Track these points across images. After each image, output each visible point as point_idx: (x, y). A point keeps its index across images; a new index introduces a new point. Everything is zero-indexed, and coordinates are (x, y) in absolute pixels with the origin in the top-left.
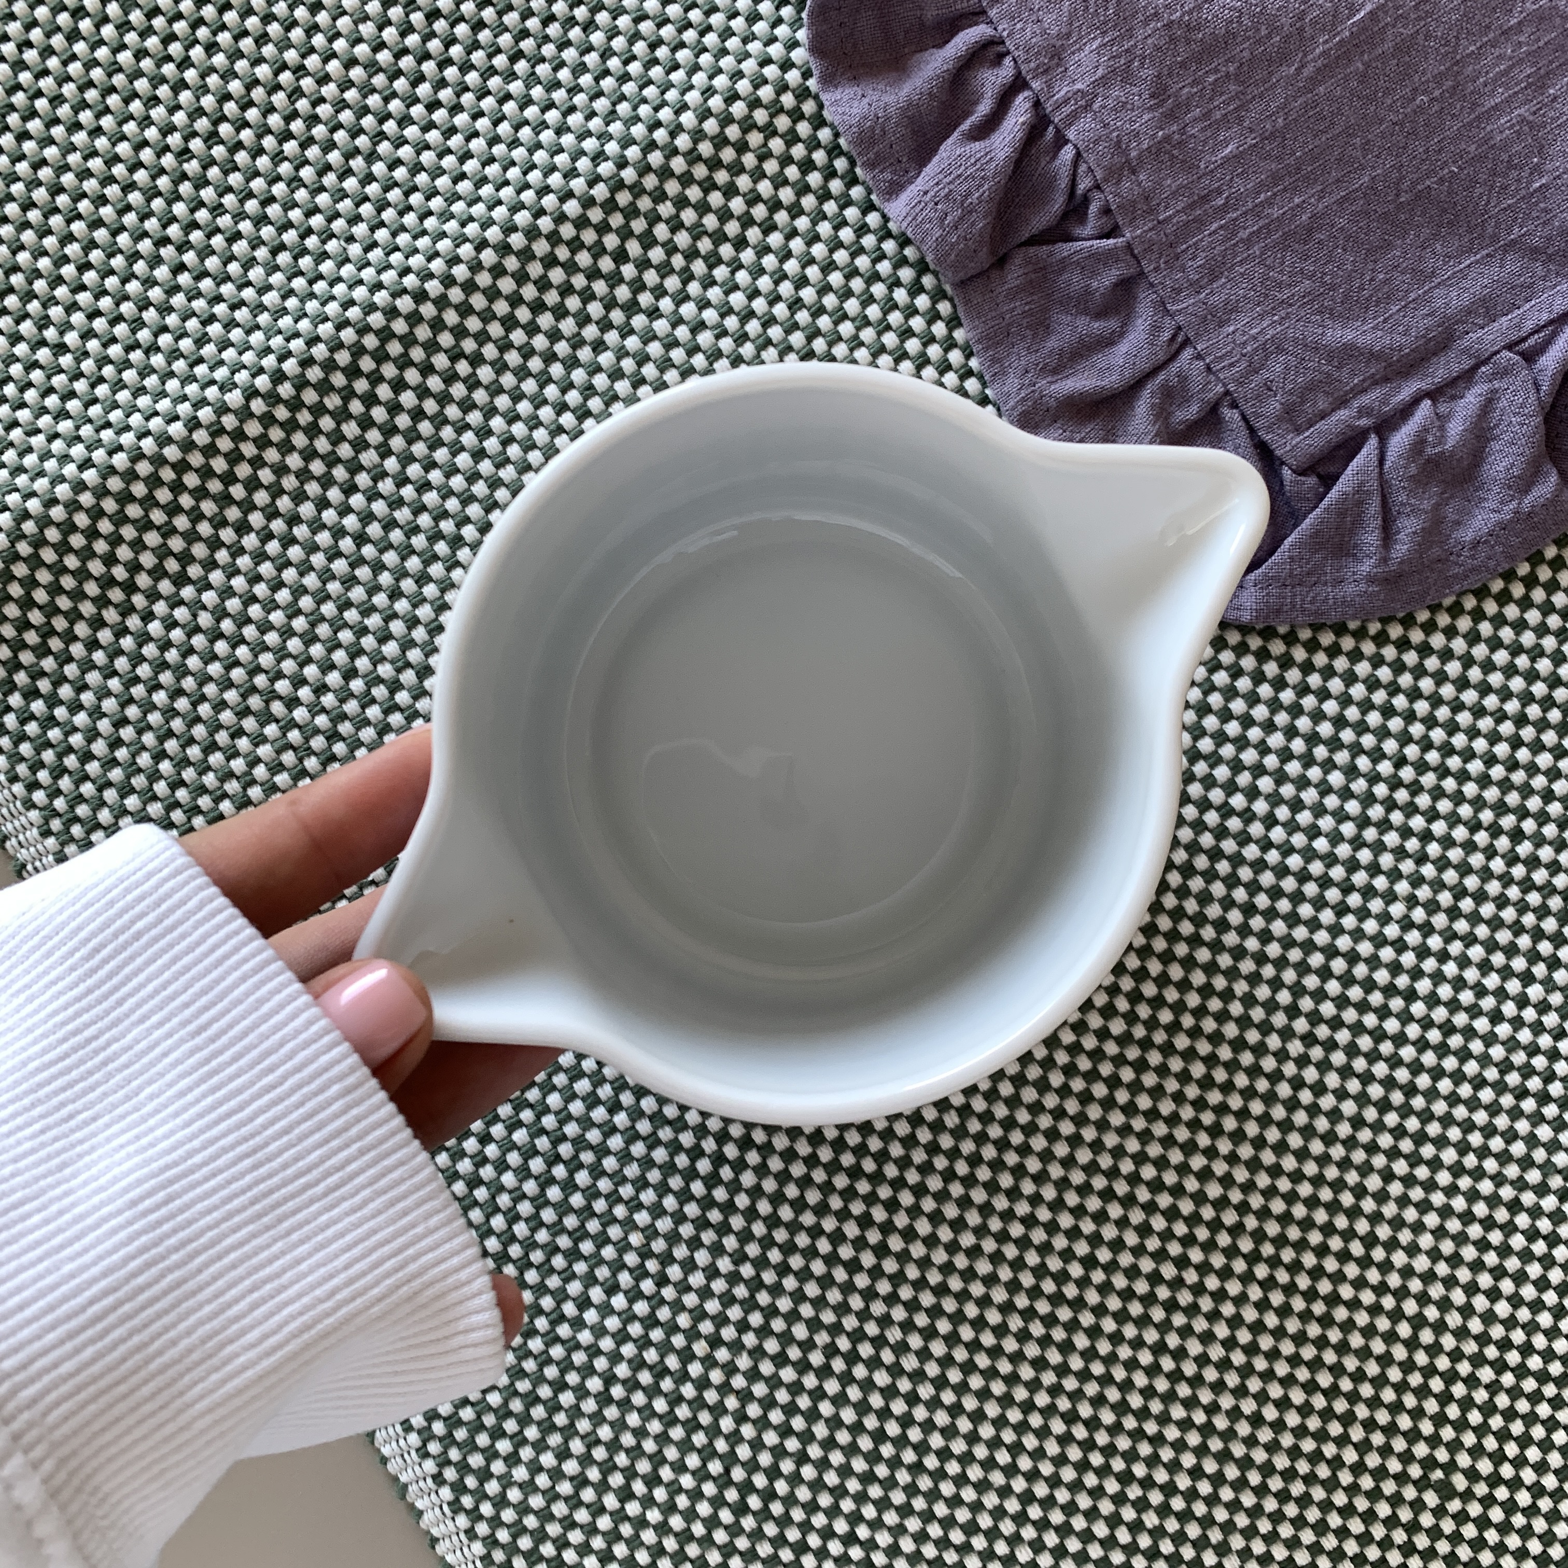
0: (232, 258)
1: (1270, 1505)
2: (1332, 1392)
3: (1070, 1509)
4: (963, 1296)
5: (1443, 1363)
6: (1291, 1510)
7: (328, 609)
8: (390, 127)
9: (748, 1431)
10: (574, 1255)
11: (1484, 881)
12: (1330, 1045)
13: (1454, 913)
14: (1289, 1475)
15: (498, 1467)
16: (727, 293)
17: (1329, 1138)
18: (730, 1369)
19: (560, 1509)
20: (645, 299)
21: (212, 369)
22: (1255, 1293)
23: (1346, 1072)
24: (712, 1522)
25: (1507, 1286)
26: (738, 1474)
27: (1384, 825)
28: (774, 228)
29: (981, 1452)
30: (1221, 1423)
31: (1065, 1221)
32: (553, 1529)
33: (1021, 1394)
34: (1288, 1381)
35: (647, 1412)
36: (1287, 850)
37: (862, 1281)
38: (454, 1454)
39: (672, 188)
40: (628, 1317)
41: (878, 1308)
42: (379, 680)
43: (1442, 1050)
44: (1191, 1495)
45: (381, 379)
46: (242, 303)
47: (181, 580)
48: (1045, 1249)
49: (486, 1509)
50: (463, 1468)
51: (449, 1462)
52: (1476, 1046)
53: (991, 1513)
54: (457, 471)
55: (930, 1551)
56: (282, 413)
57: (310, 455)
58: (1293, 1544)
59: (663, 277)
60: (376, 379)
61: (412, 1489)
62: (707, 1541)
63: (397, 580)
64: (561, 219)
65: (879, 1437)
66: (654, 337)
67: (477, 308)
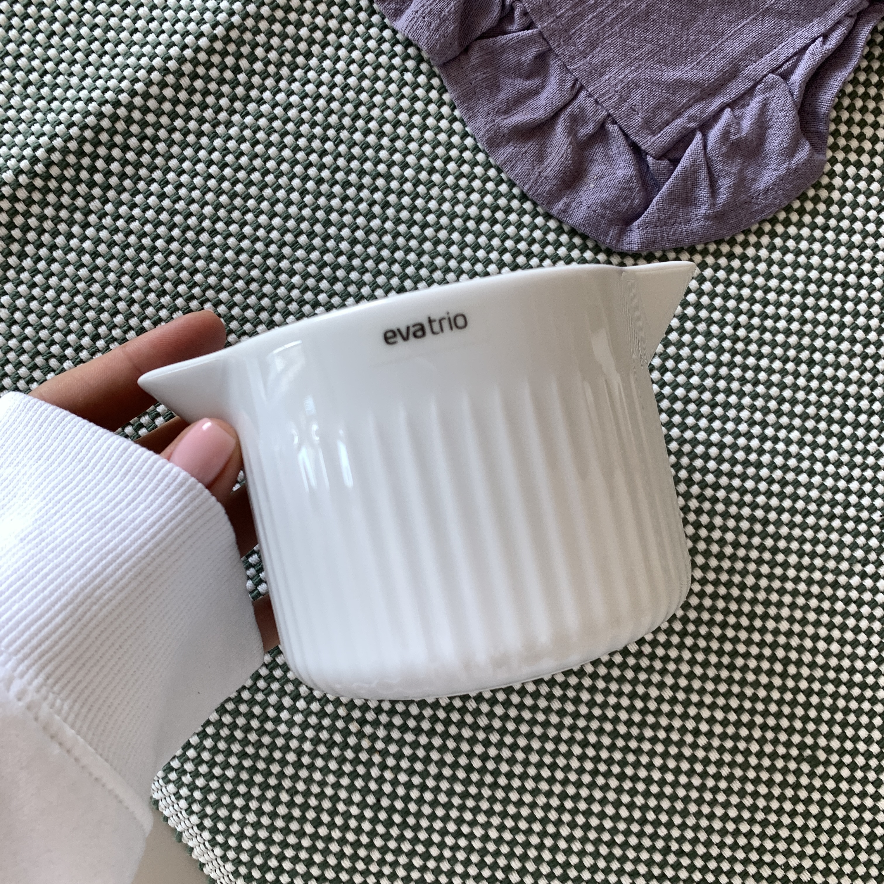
1: (710, 783)
2: (740, 710)
3: (590, 800)
5: (803, 685)
6: (723, 784)
7: (79, 299)
9: (388, 775)
10: (270, 679)
11: (795, 392)
12: (714, 500)
13: (779, 413)
14: (720, 763)
15: (237, 815)
16: (303, 85)
17: (720, 556)
18: (374, 738)
19: (278, 837)
20: (254, 93)
22: (687, 655)
23: (725, 515)
24: (373, 834)
25: (836, 634)
26: (385, 802)
27: (732, 365)
28: (327, 44)
29: (532, 771)
30: (675, 736)
32: (275, 850)
33: (552, 733)
34: (713, 707)
35: (325, 770)
36: (675, 386)
38: (209, 810)
39: (263, 25)
42: (114, 339)
43: (782, 496)
44: (662, 783)
45: (98, 157)
46: (8, 119)
49: (232, 842)
50: (215, 818)
51: (206, 816)
52: (802, 492)
53: (542, 808)
54: (149, 207)
55: (507, 836)
56: (38, 182)
57: (59, 207)
58: (726, 805)
59: (264, 79)
60: (95, 157)
61: (185, 835)
62: (370, 846)
63: (119, 277)
64: (197, 50)
65: (469, 769)
66: (262, 116)
67: (152, 108)
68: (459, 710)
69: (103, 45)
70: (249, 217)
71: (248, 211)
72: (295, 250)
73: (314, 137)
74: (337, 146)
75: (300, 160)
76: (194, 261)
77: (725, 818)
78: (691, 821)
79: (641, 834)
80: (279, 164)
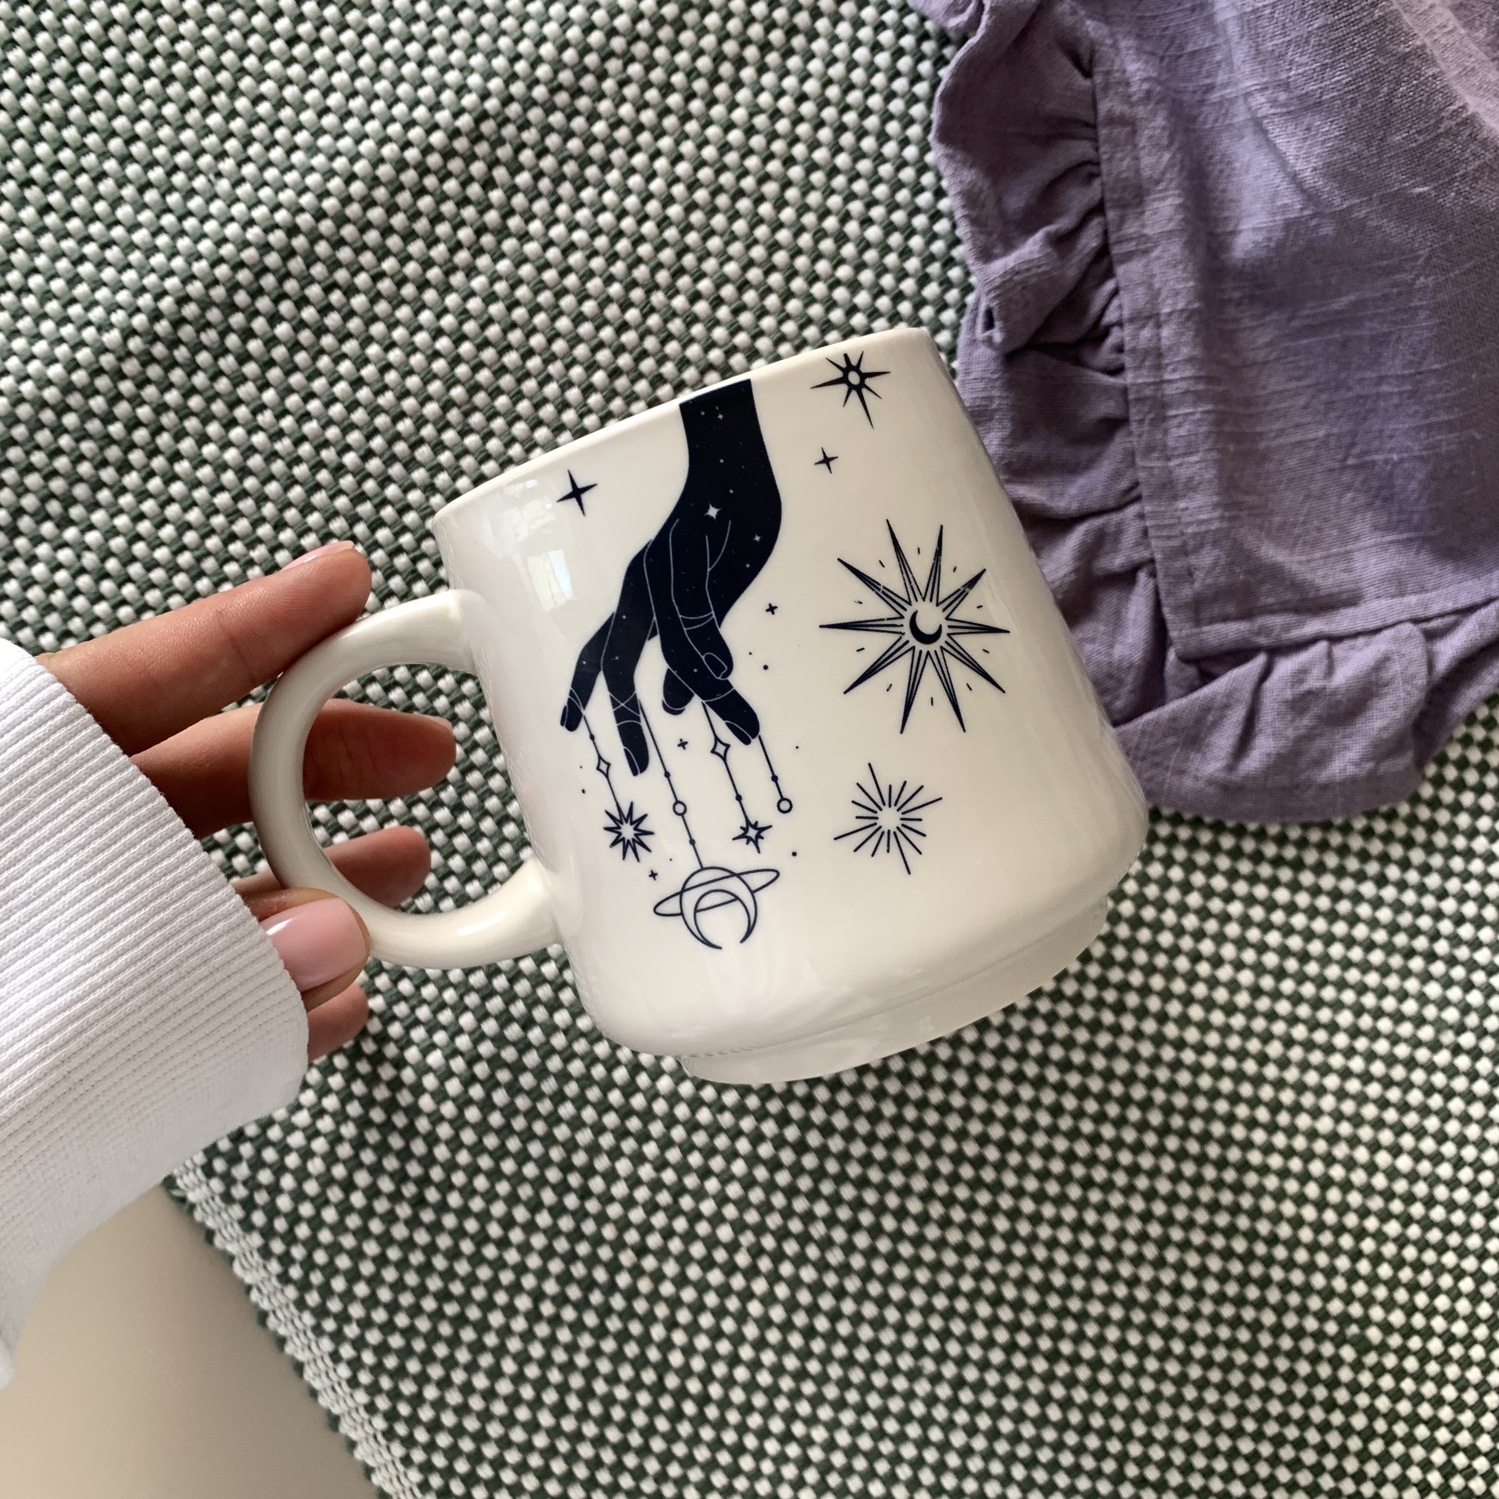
0: (99, 197)
1: (1195, 1372)
2: (1248, 1258)
3: (1001, 1391)
4: (884, 1187)
5: (1351, 1220)
6: (1215, 1376)
7: (213, 543)
8: (251, 62)
9: (679, 1337)
10: (495, 1175)
12: (1225, 918)
14: (1212, 1341)
15: (431, 1393)
16: (595, 214)
17: (1230, 1009)
18: (658, 1277)
19: (495, 1430)
21: (86, 309)
22: (1167, 1165)
23: (1241, 943)
24: (649, 1431)
25: (1407, 1141)
26: (671, 1381)
28: (637, 149)
29: (910, 1340)
31: (979, 1105)
32: (490, 1451)
33: (945, 1280)
34: (1205, 1250)
35: (578, 1327)
37: (783, 1178)
38: (385, 1383)
39: (535, 115)
40: (554, 1233)
41: (800, 1205)
43: (1332, 916)
44: (1118, 1368)
45: (256, 313)
46: (112, 242)
47: (64, 522)
48: (961, 1135)
49: (421, 1435)
50: (395, 1395)
51: (380, 1391)
52: (1364, 910)
53: (923, 1400)
54: (335, 400)
55: (865, 1443)
57: (190, 391)
58: (1219, 1408)
59: (531, 201)
60: (253, 313)
61: (345, 1421)
62: (644, 1451)
63: (281, 511)
64: (428, 150)
65: (809, 1333)
66: (525, 260)
67: (348, 239)
68: (798, 1238)
69: (272, 129)
70: (498, 424)
71: (497, 414)
73: (609, 300)
74: (645, 316)
75: (585, 337)
76: (405, 491)
77: (1215, 1430)
78: (1160, 1432)
79: (1079, 1450)
80: (550, 341)
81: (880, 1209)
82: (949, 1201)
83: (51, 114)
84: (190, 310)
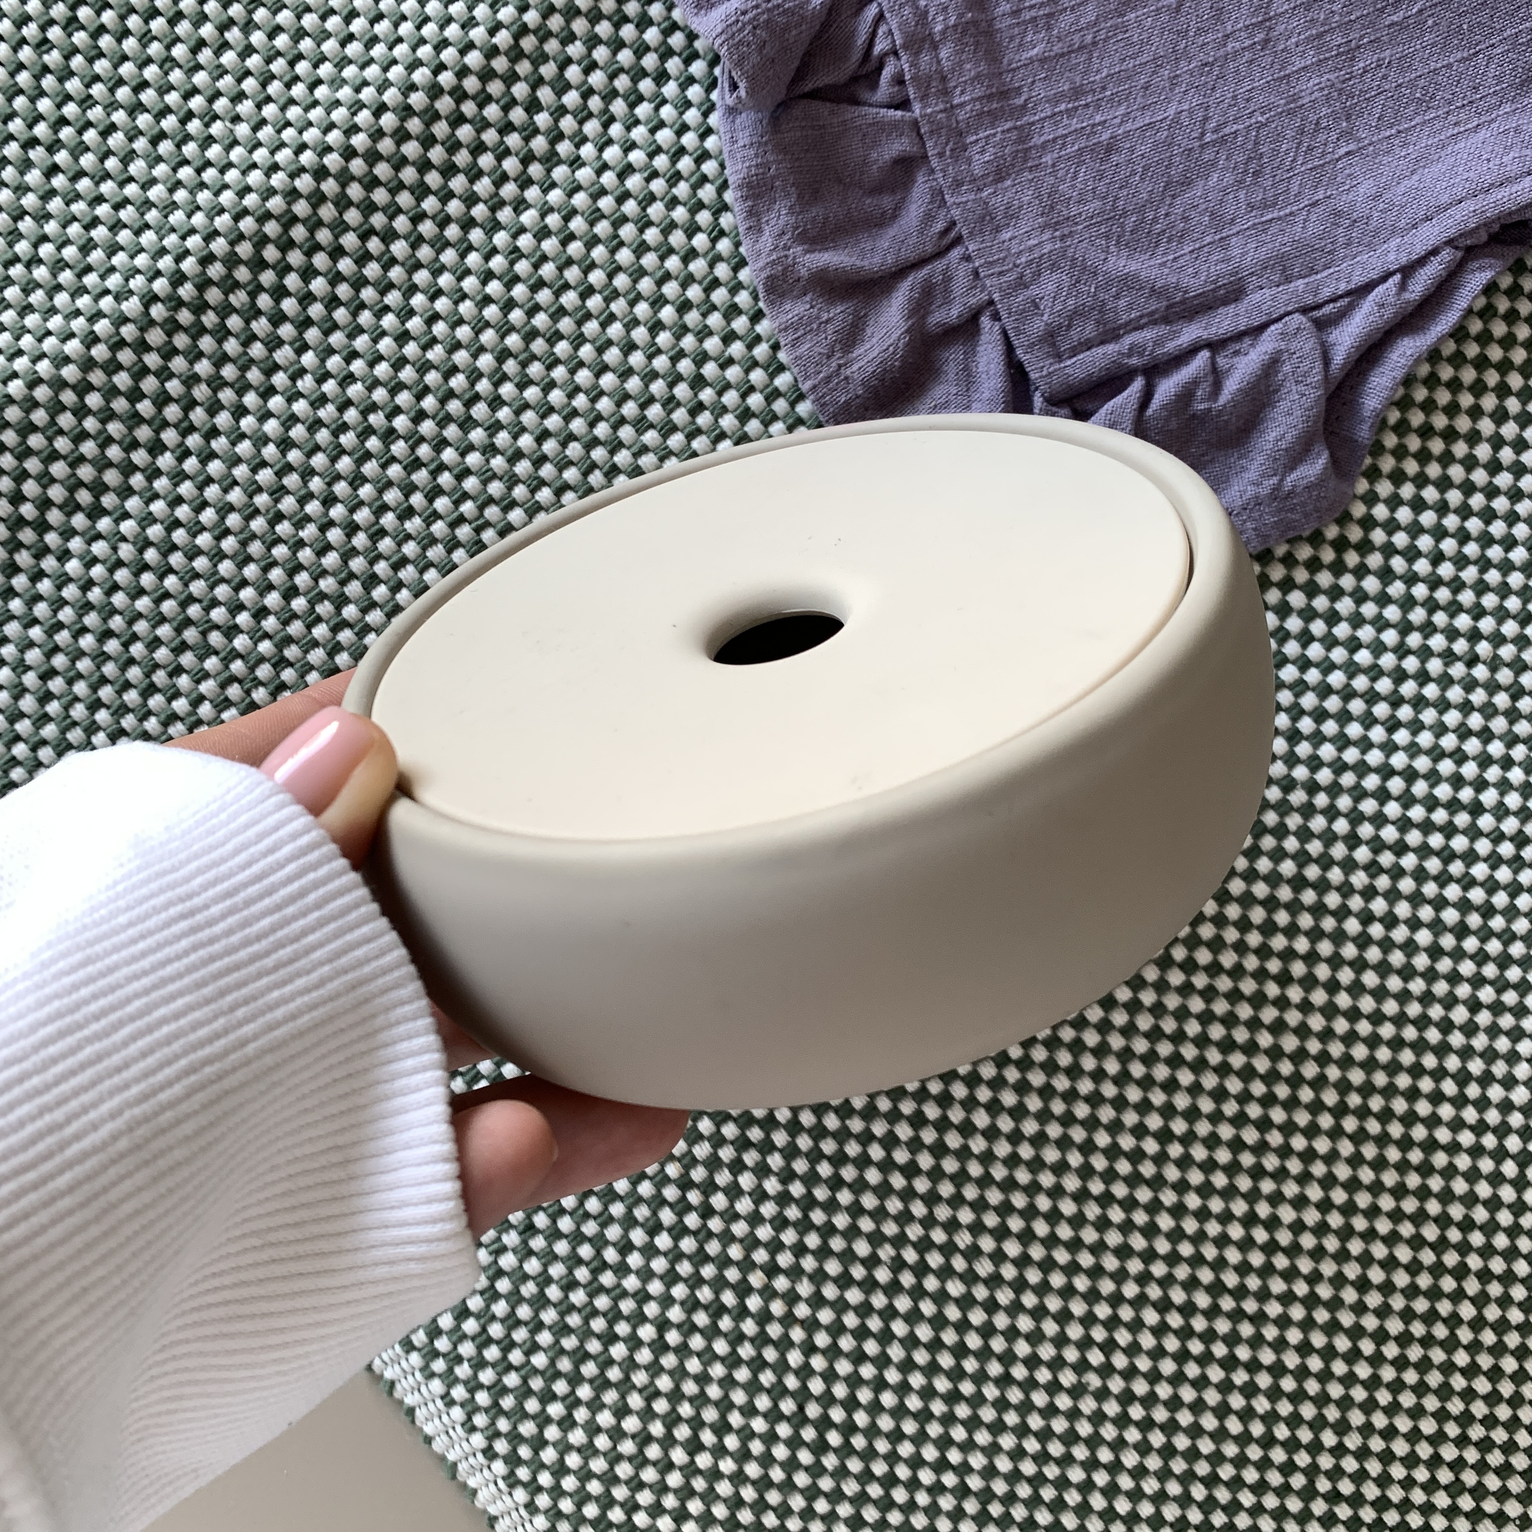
0: (108, 153)
1: (1388, 1374)
2: (1440, 1246)
3: (1174, 1404)
4: (1033, 1189)
6: (1411, 1377)
7: (258, 524)
9: (818, 1363)
10: (608, 1196)
12: (1397, 873)
13: (1513, 715)
14: (1405, 1339)
15: (552, 1433)
16: (653, 131)
17: (1407, 973)
18: (792, 1298)
19: (624, 1470)
20: (564, 148)
21: (103, 277)
22: (1346, 1148)
23: (1416, 899)
24: (792, 1465)
26: (813, 1410)
27: (1428, 629)
28: (695, 56)
29: (1071, 1355)
31: (1133, 1094)
32: (620, 1493)
33: (1107, 1287)
34: (1392, 1239)
35: (708, 1356)
36: (1328, 667)
37: (921, 1185)
38: (503, 1425)
39: (580, 25)
40: (676, 1256)
41: (943, 1213)
42: (322, 596)
43: (1517, 864)
44: (1302, 1373)
45: (288, 268)
46: (126, 201)
47: (96, 512)
48: (1115, 1127)
49: (545, 1479)
50: (515, 1438)
51: (497, 1434)
53: (1089, 1419)
54: (380, 358)
55: (1028, 1468)
56: (185, 317)
57: (221, 359)
58: (1417, 1413)
59: (581, 123)
60: (284, 269)
61: (462, 1467)
62: (788, 1486)
63: (329, 484)
64: (463, 72)
65: (960, 1351)
66: (578, 188)
67: (383, 178)
68: (941, 1249)
69: (292, 64)
70: (559, 373)
71: (557, 362)
72: (640, 432)
73: (673, 225)
74: (714, 241)
75: (649, 269)
76: (463, 455)
78: (1353, 1441)
79: (1264, 1464)
80: (611, 276)
81: (1030, 1213)
82: (1106, 1199)
83: (52, 66)
84: (216, 271)
